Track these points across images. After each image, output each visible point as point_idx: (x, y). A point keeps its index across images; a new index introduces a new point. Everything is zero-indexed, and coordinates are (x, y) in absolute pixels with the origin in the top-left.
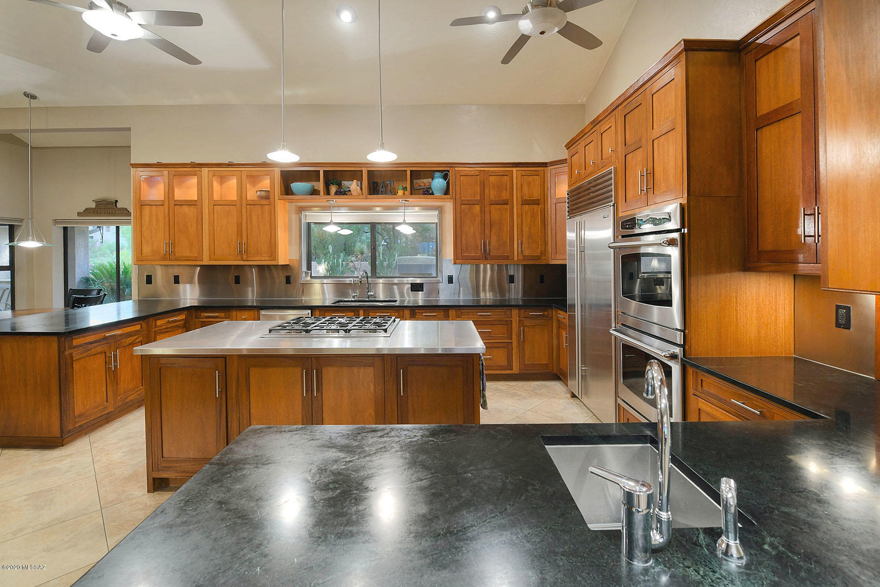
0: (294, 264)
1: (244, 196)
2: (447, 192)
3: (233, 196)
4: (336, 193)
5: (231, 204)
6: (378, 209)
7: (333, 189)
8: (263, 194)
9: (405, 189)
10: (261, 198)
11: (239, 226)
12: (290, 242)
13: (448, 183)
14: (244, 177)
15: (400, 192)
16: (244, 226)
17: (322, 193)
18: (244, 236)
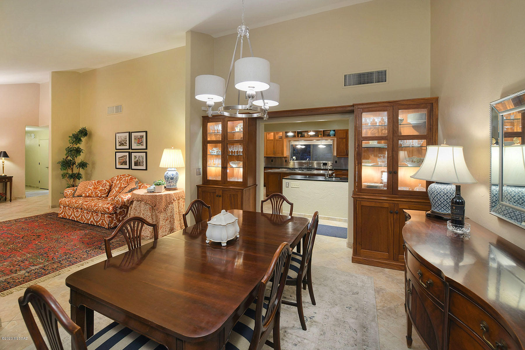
0: (288, 157)
1: (275, 138)
2: (335, 136)
3: (272, 138)
4: (300, 137)
5: (271, 140)
6: (315, 140)
7: (300, 135)
8: (280, 137)
9: (321, 134)
10: (279, 138)
11: (274, 146)
12: (287, 150)
13: (335, 132)
14: (275, 133)
15: (320, 136)
16: (275, 146)
17: (296, 136)
18: (275, 149)
